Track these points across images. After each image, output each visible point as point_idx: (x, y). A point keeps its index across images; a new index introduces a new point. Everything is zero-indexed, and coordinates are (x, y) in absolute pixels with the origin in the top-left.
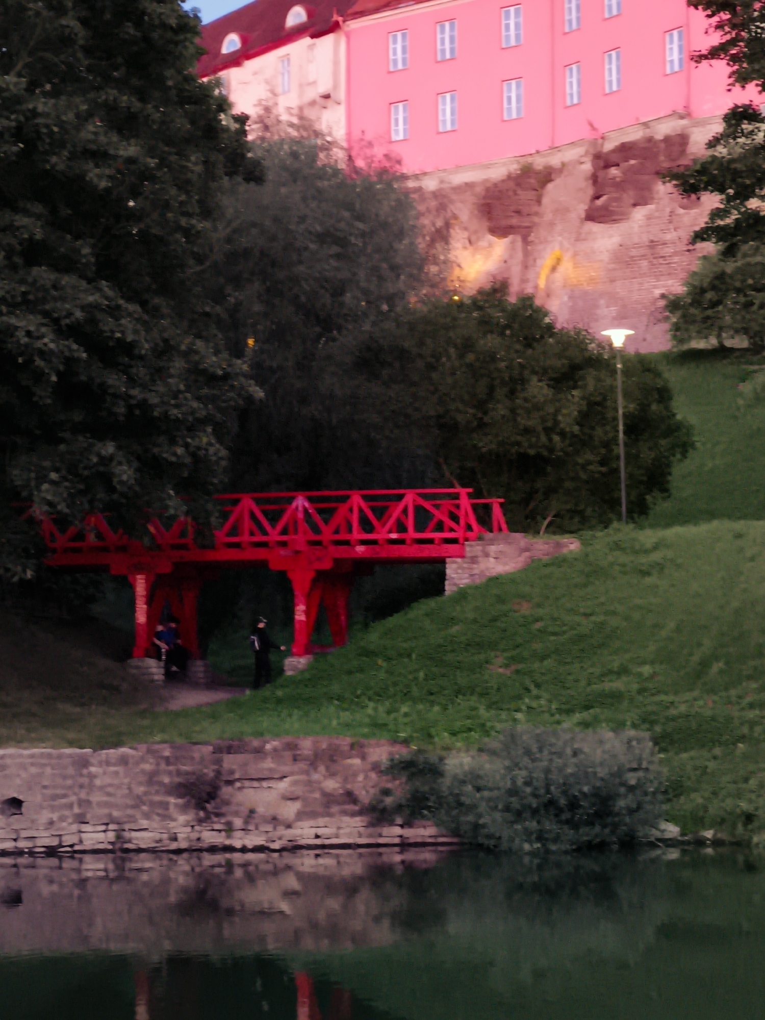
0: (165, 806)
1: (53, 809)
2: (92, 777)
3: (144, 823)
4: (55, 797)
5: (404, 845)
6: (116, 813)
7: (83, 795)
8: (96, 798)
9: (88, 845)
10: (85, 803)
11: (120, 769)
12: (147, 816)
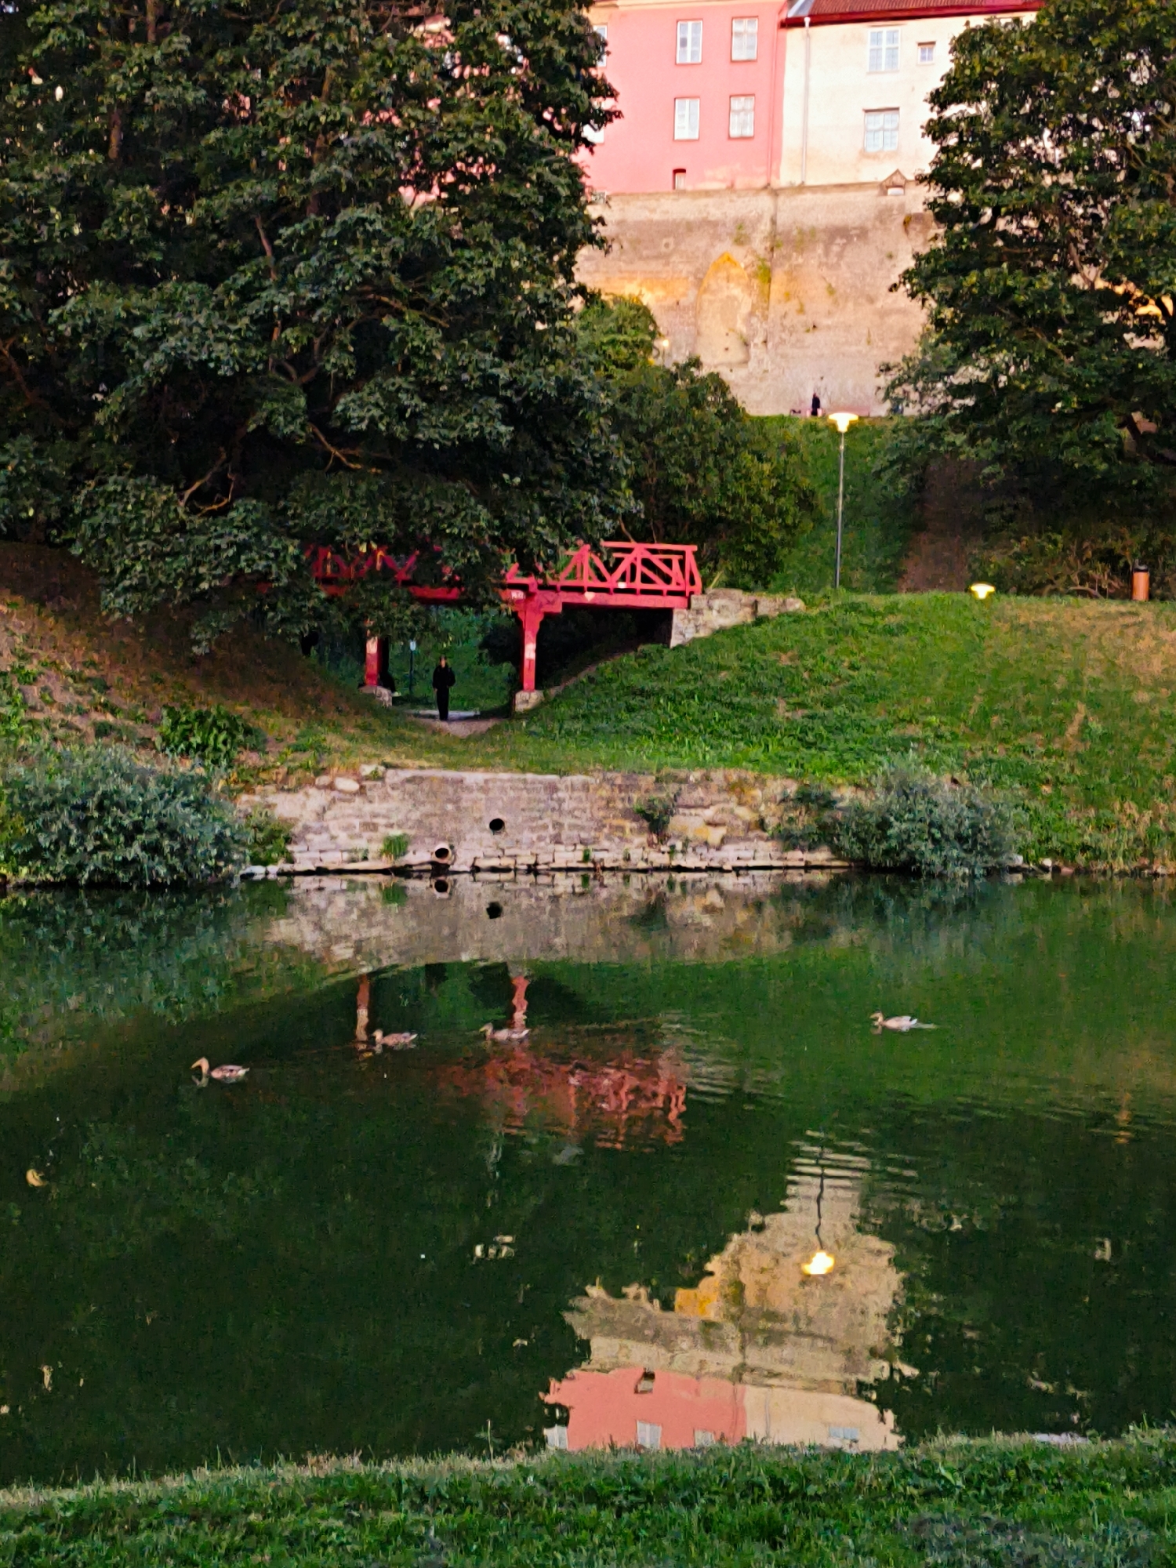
0: (622, 829)
1: (533, 829)
2: (561, 801)
3: (606, 844)
4: (534, 819)
5: (808, 868)
6: (584, 835)
7: (556, 816)
8: (567, 821)
9: (560, 863)
10: (557, 825)
11: (583, 795)
12: (609, 838)
